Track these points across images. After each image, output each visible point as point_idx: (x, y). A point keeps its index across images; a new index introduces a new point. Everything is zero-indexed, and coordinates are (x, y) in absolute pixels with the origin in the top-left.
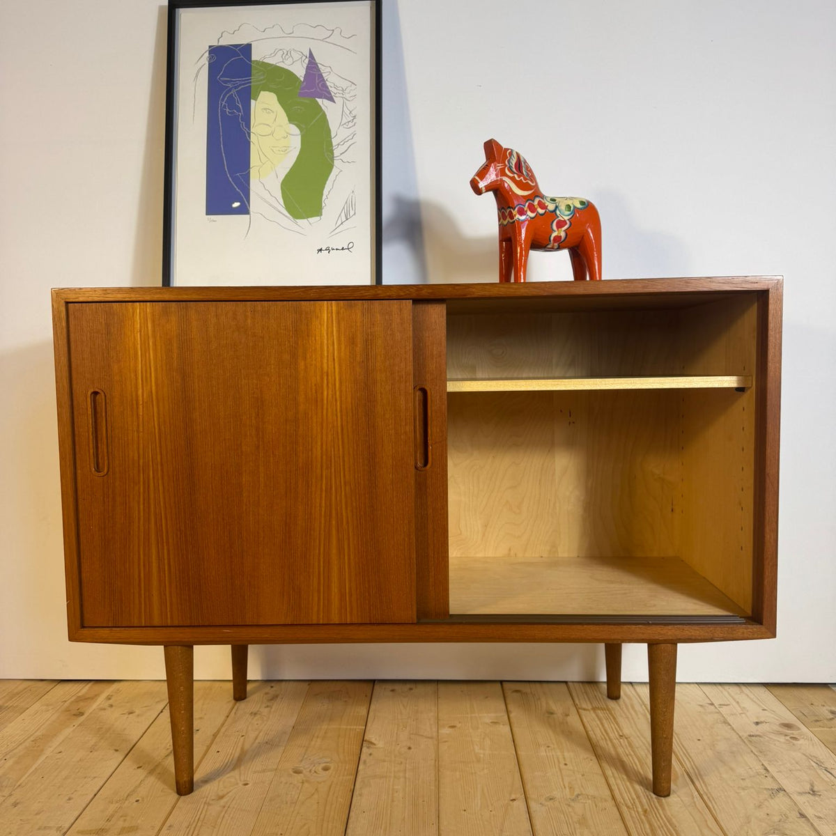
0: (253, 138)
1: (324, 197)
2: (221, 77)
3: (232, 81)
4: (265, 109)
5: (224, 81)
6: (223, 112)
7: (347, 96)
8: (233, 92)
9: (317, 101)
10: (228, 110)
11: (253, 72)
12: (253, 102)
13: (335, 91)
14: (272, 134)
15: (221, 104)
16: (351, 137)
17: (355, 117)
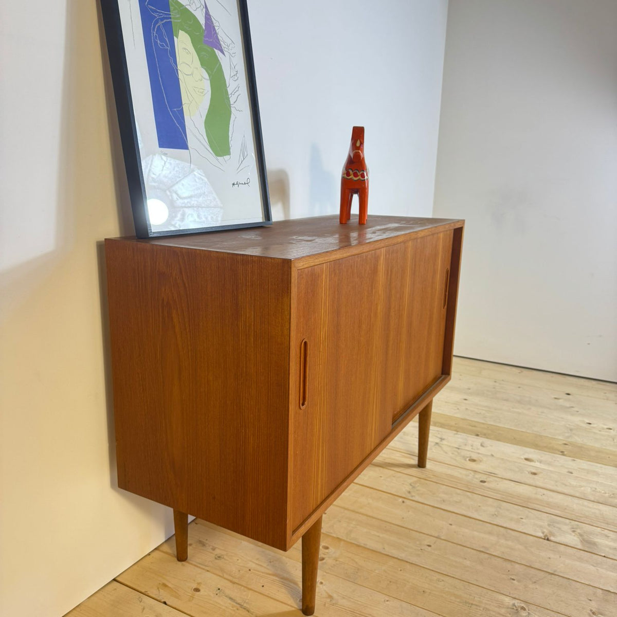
0: (181, 76)
1: (230, 139)
2: (148, 4)
3: (158, 12)
4: (185, 49)
5: (151, 9)
6: (156, 43)
7: (231, 52)
8: (160, 23)
9: (215, 52)
10: (159, 42)
11: (172, 8)
12: (175, 38)
13: (224, 46)
14: (192, 74)
15: (153, 33)
16: (237, 89)
17: (237, 72)
